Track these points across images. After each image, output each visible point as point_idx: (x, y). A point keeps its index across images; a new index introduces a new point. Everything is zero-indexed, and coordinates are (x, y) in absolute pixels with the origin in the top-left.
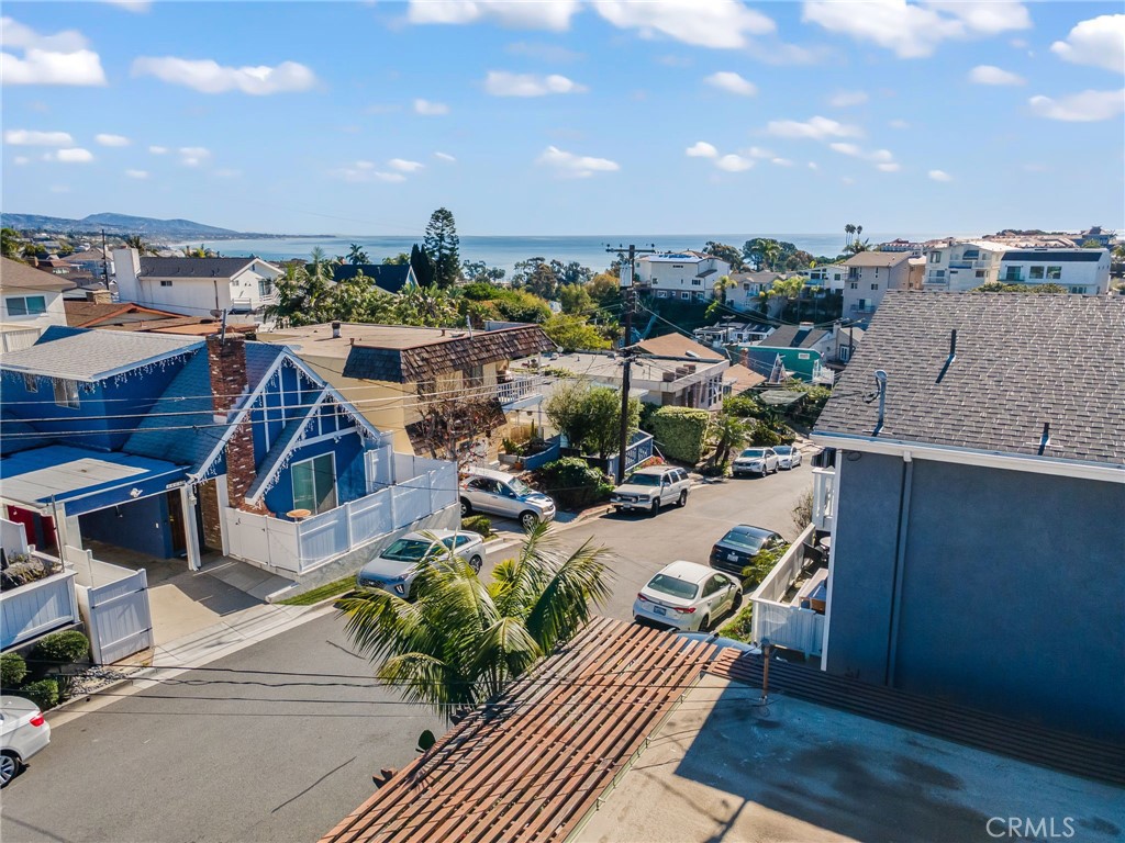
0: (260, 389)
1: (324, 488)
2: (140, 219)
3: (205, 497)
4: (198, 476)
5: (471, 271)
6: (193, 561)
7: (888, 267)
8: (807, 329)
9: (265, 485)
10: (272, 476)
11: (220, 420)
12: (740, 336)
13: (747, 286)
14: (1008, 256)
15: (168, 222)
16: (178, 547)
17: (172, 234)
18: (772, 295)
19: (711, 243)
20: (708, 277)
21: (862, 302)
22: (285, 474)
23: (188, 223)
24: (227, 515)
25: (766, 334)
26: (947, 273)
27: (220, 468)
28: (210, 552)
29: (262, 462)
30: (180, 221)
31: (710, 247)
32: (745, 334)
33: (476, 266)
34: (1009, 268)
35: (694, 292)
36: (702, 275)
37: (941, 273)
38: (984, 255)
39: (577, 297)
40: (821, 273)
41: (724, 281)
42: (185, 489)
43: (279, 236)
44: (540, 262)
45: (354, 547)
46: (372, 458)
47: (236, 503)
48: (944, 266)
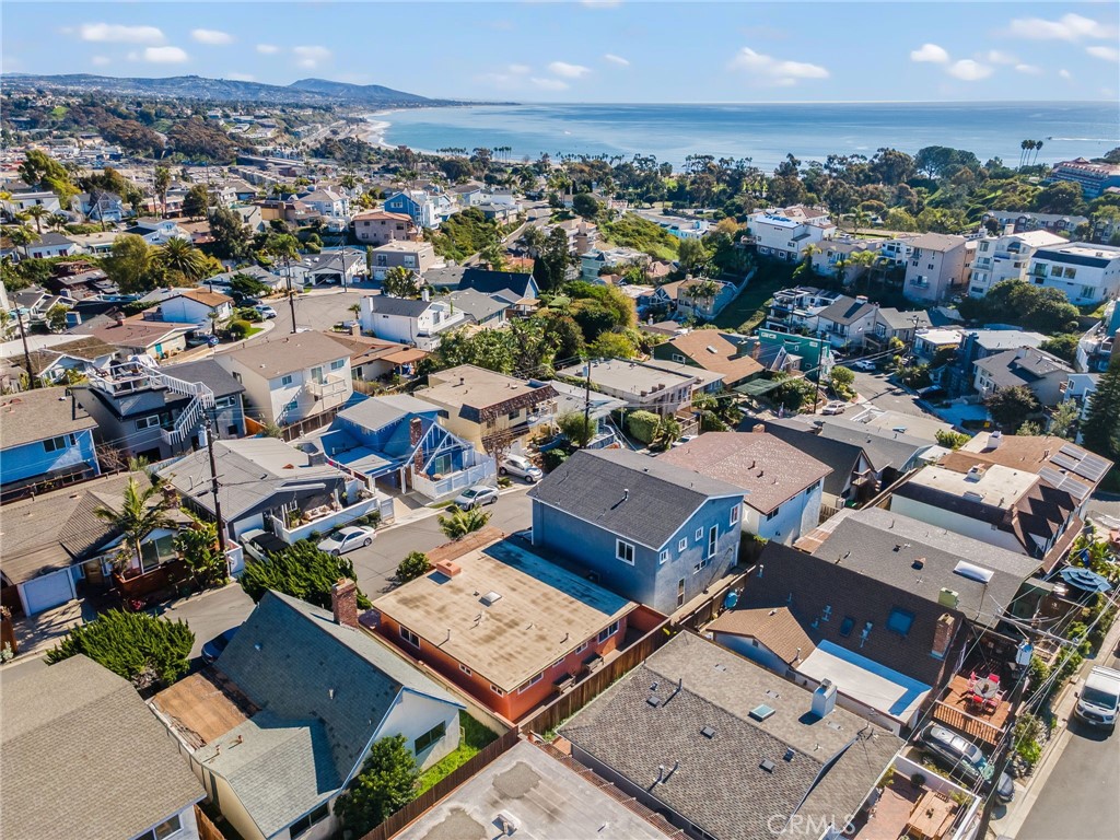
0: (426, 436)
1: (447, 465)
2: (339, 84)
3: (408, 471)
4: (406, 465)
5: (641, 165)
6: (404, 490)
7: (942, 252)
8: (861, 302)
9: (426, 467)
10: (429, 464)
11: (413, 446)
12: (812, 301)
13: (830, 254)
14: (1040, 254)
15: (364, 88)
16: (399, 484)
17: (368, 102)
18: (848, 264)
19: (882, 150)
20: (801, 242)
21: (920, 278)
22: (433, 463)
23: (382, 89)
24: (414, 477)
25: (833, 301)
26: (992, 261)
27: (412, 462)
28: (409, 487)
29: (425, 460)
30: (374, 86)
31: (881, 153)
32: (817, 298)
33: (646, 160)
34: (1038, 264)
35: (789, 253)
36: (795, 239)
37: (987, 261)
38: (1024, 249)
39: (693, 247)
40: (896, 246)
41: (810, 249)
42: (402, 469)
43: (466, 104)
44: (707, 160)
45: (454, 490)
46: (465, 454)
47: (417, 473)
48: (989, 254)
